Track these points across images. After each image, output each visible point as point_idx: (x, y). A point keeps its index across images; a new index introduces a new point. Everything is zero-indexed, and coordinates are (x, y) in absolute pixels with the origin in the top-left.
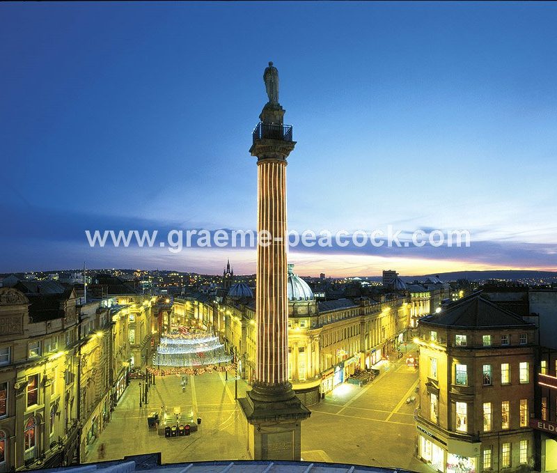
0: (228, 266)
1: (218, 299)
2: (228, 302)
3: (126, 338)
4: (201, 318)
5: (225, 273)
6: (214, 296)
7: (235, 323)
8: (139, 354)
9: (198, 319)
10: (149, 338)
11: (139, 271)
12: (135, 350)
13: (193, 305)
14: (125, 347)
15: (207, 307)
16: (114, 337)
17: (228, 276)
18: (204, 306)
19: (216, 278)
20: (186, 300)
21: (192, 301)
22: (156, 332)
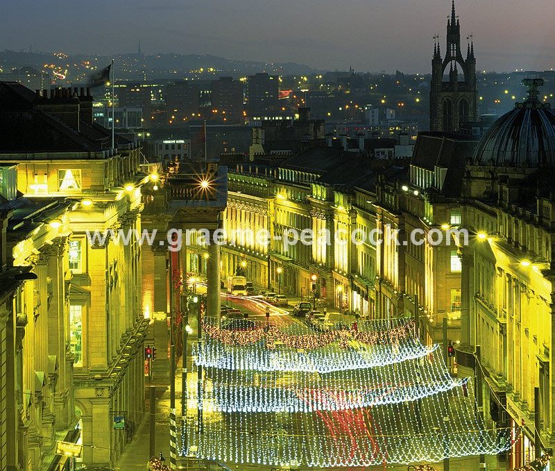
0: (453, 31)
1: (422, 177)
2: (477, 188)
3: (56, 339)
4: (341, 259)
5: (436, 59)
6: (406, 162)
7: (519, 284)
8: (101, 410)
9: (329, 267)
10: (138, 345)
11: (60, 55)
12: (87, 392)
13: (305, 204)
14: (54, 377)
15: (369, 214)
16: (21, 333)
17: (453, 73)
18: (356, 207)
19: (394, 85)
20: (275, 182)
21: (300, 189)
22: (161, 316)
